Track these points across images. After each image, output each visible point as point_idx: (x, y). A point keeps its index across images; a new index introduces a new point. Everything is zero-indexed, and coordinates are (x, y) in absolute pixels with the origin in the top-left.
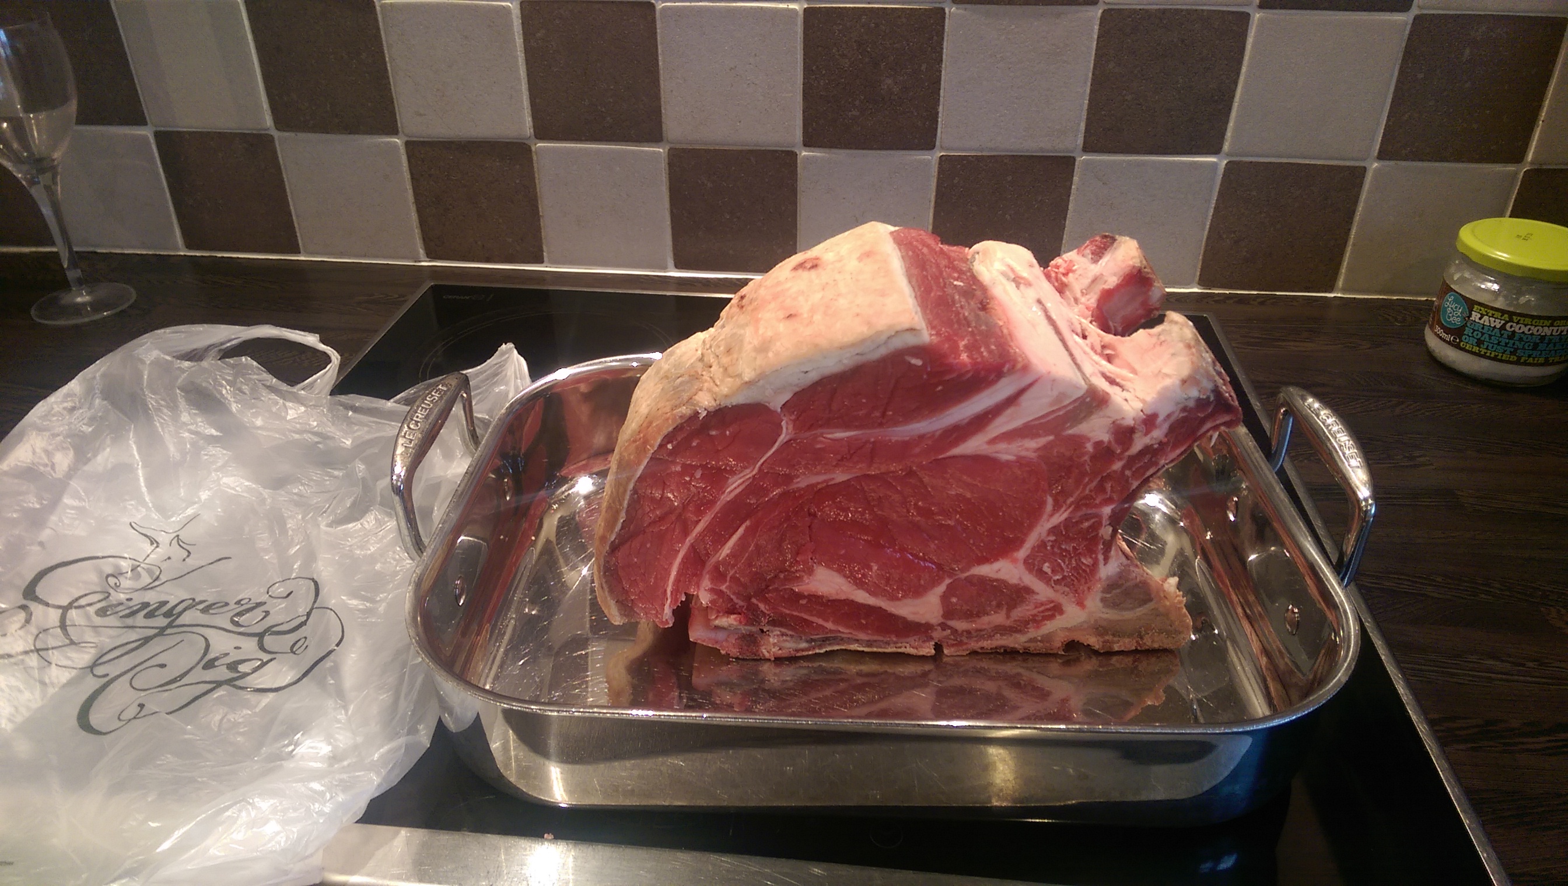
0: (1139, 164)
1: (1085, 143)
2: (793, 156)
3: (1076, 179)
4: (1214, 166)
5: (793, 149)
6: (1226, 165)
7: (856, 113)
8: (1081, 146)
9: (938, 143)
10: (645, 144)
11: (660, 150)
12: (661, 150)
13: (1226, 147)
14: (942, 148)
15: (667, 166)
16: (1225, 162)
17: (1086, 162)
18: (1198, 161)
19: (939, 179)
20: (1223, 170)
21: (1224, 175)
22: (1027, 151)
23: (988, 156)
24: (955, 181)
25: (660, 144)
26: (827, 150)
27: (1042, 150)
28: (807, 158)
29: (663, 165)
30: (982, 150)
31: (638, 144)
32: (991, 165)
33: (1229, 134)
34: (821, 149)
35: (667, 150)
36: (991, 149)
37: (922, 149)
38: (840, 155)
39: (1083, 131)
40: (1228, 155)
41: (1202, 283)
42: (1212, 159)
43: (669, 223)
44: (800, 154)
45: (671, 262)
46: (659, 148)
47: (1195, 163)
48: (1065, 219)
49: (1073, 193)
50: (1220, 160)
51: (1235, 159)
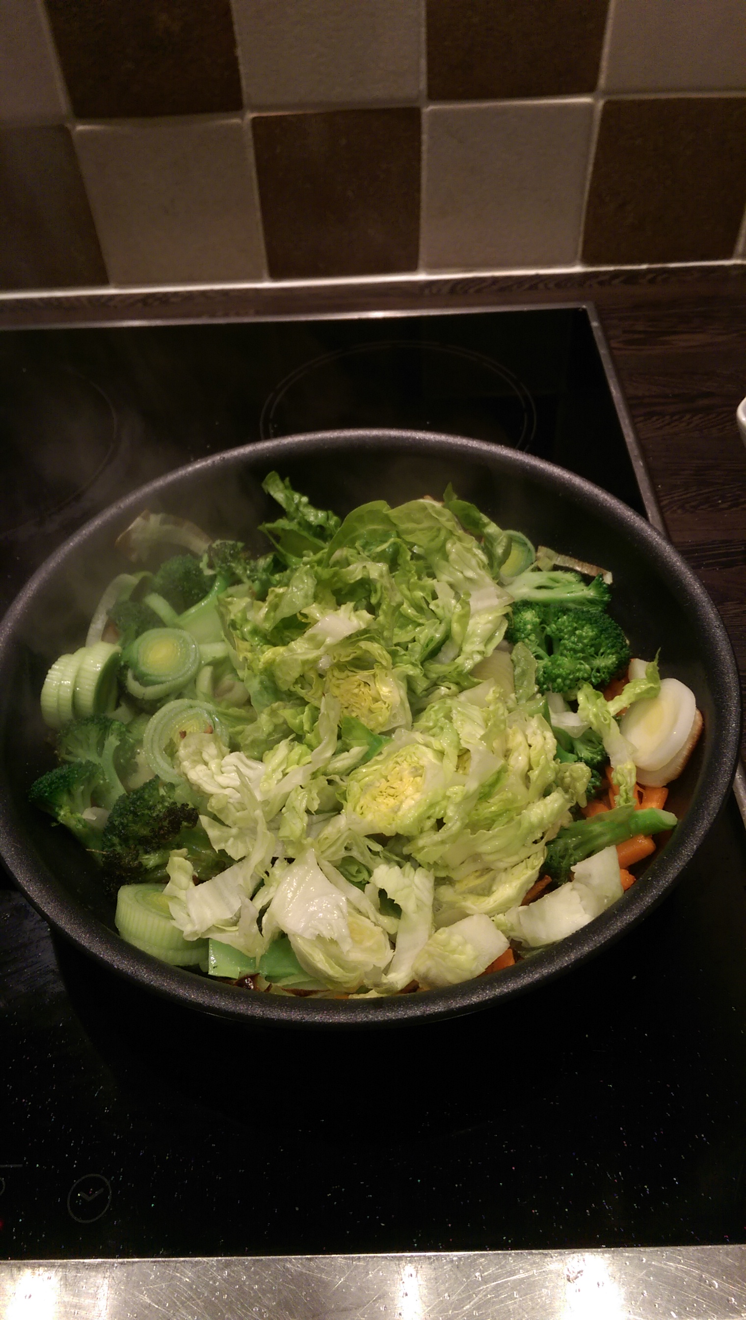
0: (499, 112)
1: (429, 87)
2: (64, 132)
3: (425, 137)
4: (589, 108)
5: (61, 123)
6: (604, 106)
7: (130, 66)
8: (425, 92)
9: (245, 101)
13: (602, 81)
14: (254, 108)
16: (603, 102)
17: (434, 114)
18: (569, 104)
19: (256, 149)
20: (600, 114)
21: (602, 120)
22: (360, 103)
23: (312, 114)
24: (278, 152)
26: (107, 120)
28: (82, 134)
30: (302, 106)
32: (317, 126)
33: (604, 64)
36: (314, 105)
37: (228, 112)
38: (125, 127)
39: (425, 72)
40: (606, 93)
41: (587, 260)
42: (585, 100)
44: (74, 128)
47: (566, 106)
48: (418, 190)
49: (425, 156)
50: (596, 99)
51: (614, 98)
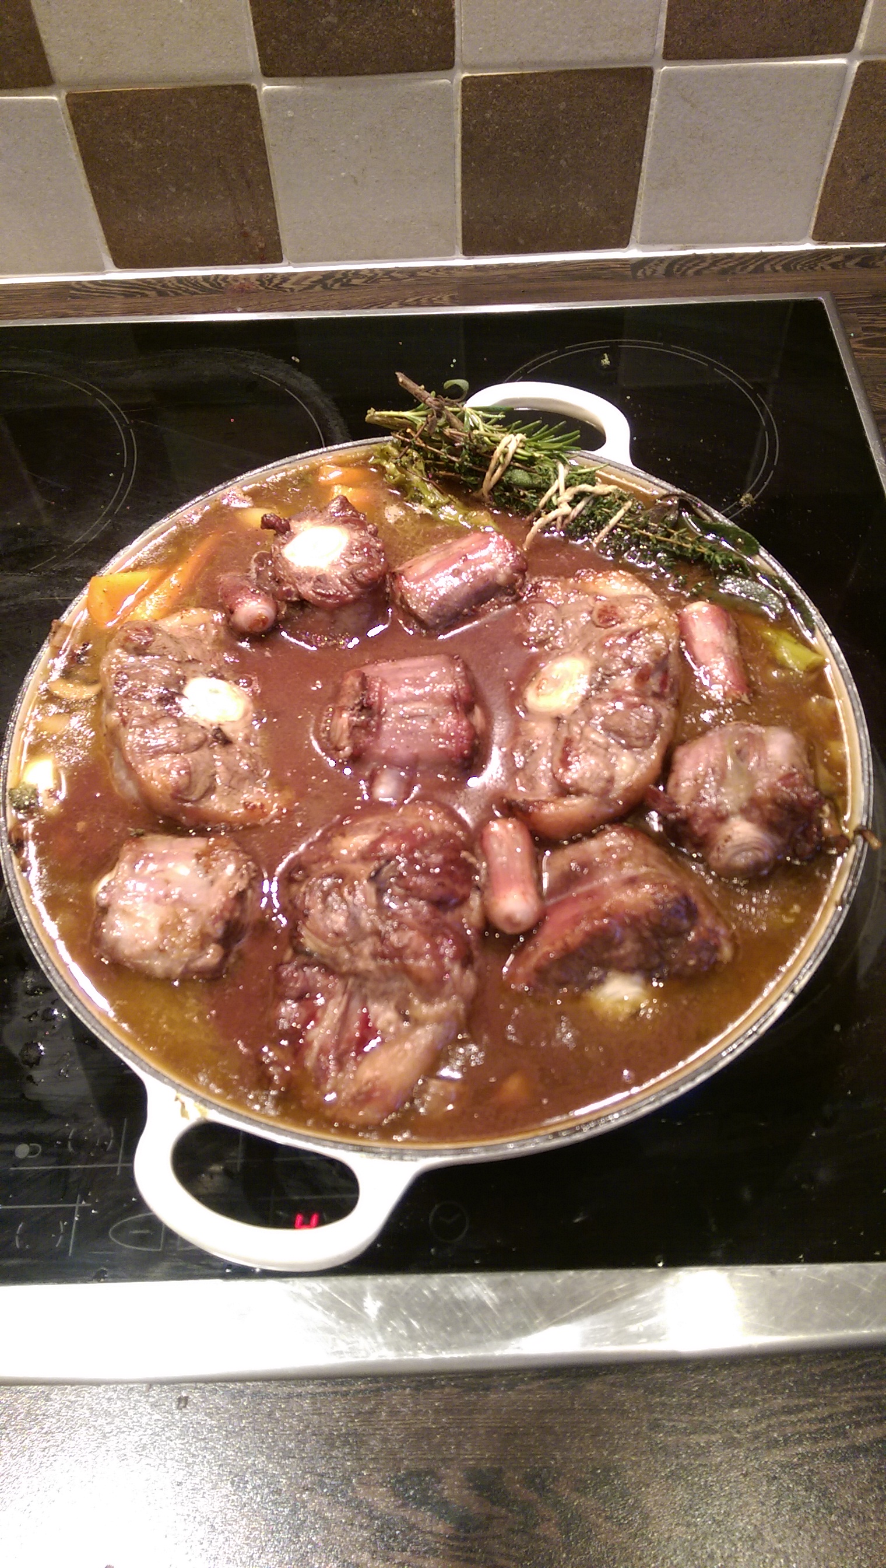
0: (740, 74)
1: (666, 45)
2: (249, 92)
3: (654, 101)
4: (844, 69)
5: (247, 82)
6: (859, 67)
7: (332, 19)
8: (661, 51)
9: (457, 59)
10: (30, 90)
11: (53, 98)
12: (55, 98)
13: (861, 41)
14: (466, 67)
15: (70, 123)
16: (858, 64)
17: (667, 75)
18: (819, 65)
19: (464, 112)
20: (854, 76)
21: (855, 84)
22: (586, 63)
23: (531, 74)
24: (488, 116)
25: (49, 88)
26: (299, 80)
27: (606, 59)
28: (270, 95)
29: (64, 119)
30: (521, 65)
31: (19, 91)
32: (535, 88)
33: (866, 21)
34: (289, 80)
35: (64, 97)
36: (535, 64)
37: (436, 70)
38: (318, 87)
39: (664, 28)
40: (864, 52)
41: (819, 236)
42: (839, 61)
43: (92, 204)
44: (260, 88)
45: (108, 260)
46: (50, 94)
47: (816, 68)
48: (640, 160)
49: (651, 122)
50: (851, 61)
51: (872, 58)
